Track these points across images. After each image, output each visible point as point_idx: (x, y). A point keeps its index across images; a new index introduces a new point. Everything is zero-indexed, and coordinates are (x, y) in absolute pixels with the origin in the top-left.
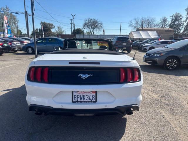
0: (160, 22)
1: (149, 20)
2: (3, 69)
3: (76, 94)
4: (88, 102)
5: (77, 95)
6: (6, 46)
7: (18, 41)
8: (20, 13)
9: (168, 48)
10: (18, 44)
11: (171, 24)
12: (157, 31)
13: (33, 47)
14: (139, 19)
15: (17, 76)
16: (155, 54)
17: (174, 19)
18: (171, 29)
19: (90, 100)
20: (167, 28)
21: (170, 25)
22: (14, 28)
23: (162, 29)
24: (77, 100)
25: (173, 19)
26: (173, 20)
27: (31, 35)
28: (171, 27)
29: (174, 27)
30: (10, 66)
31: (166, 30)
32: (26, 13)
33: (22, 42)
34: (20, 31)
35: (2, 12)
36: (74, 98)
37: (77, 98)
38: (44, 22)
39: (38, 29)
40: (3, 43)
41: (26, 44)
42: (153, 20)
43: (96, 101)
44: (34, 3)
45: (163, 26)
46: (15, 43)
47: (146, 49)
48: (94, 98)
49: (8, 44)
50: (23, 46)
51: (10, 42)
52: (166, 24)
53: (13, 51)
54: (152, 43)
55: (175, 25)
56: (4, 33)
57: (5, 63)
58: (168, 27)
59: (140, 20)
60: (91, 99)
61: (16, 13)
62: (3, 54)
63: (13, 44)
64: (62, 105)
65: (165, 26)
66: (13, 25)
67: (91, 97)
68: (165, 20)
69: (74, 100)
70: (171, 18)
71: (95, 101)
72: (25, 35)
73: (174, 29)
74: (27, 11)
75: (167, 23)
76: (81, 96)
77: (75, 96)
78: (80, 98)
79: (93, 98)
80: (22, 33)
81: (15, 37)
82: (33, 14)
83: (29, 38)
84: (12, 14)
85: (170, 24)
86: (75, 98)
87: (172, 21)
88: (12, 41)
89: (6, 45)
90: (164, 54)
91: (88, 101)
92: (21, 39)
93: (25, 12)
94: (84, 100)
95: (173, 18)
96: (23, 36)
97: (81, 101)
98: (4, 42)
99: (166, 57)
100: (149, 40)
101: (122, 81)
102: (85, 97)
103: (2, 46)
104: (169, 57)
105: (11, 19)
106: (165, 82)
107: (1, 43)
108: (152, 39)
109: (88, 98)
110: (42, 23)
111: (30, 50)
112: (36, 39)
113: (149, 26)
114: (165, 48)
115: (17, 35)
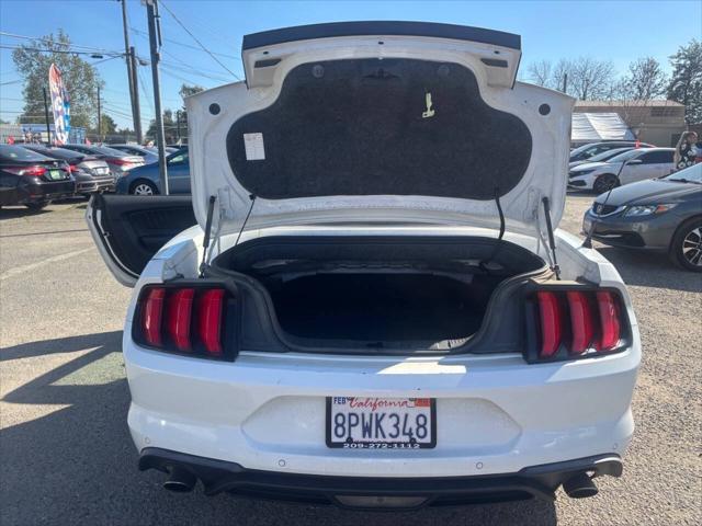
0: (631, 76)
1: (588, 71)
2: (45, 267)
3: (346, 409)
4: (399, 444)
5: (350, 415)
6: (59, 177)
7: (101, 158)
8: (109, 55)
9: (684, 181)
10: (101, 171)
11: (673, 85)
12: (622, 111)
13: (156, 180)
14: (549, 67)
15: (96, 298)
16: (634, 208)
17: (684, 66)
18: (677, 105)
19: (406, 439)
20: (660, 100)
21: (669, 89)
22: (88, 110)
23: (641, 103)
24: (346, 436)
25: (680, 67)
26: (682, 72)
27: (148, 133)
28: (673, 97)
29: (687, 97)
30: (71, 254)
31: (654, 108)
32: (130, 54)
33: (115, 163)
34: (110, 121)
35: (44, 54)
36: (333, 425)
37: (346, 425)
38: (192, 86)
39: (174, 111)
40: (47, 167)
41: (130, 171)
42: (602, 73)
43: (433, 444)
44: (157, 16)
45: (641, 90)
46: (90, 165)
47: (582, 183)
48: (423, 426)
49: (65, 170)
50: (119, 175)
51: (71, 164)
52: (652, 86)
53: (83, 194)
54: (604, 160)
55: (687, 87)
56: (51, 129)
57: (54, 241)
58: (664, 97)
59: (552, 72)
60: (410, 434)
61: (94, 57)
62: (45, 209)
63: (81, 171)
64: (283, 456)
65: (649, 94)
66: (82, 99)
67: (412, 424)
68: (650, 70)
69: (337, 436)
70: (675, 61)
71: (428, 440)
72: (125, 133)
73: (685, 102)
74: (132, 48)
75: (657, 82)
76: (367, 419)
77: (340, 420)
78: (360, 427)
79: (419, 426)
80: (115, 126)
81: (89, 145)
82: (155, 58)
83: (141, 148)
84: (79, 60)
85: (668, 84)
86: (338, 425)
87: (675, 73)
88: (81, 159)
89: (55, 175)
90: (672, 206)
91: (397, 440)
92: (113, 153)
93: (127, 50)
94: (380, 439)
95: (682, 62)
96: (117, 139)
97: (367, 439)
98: (51, 163)
99: (682, 220)
100: (591, 148)
101: (548, 348)
102: (383, 424)
103: (43, 178)
104: (692, 217)
105: (75, 77)
106: (688, 323)
107: (37, 169)
108: (606, 145)
109: (396, 426)
110: (185, 89)
111: (144, 192)
112: (165, 148)
113: (589, 95)
114: (672, 180)
115: (98, 131)
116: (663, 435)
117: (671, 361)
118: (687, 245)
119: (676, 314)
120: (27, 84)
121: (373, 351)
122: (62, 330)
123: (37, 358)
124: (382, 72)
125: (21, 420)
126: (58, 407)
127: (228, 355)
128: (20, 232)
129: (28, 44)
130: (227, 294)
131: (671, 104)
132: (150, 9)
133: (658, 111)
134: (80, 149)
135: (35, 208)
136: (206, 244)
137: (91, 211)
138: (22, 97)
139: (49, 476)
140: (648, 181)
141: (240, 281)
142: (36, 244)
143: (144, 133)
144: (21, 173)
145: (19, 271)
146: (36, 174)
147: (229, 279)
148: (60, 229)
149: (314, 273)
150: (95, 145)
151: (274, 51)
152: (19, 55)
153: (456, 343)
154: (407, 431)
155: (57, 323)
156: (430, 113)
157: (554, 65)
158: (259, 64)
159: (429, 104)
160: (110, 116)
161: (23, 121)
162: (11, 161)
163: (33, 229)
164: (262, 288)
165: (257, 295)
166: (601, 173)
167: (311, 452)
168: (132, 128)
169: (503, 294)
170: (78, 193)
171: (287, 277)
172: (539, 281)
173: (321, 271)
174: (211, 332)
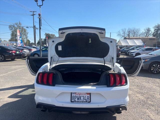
0: (144, 31)
1: (135, 30)
2: (15, 72)
3: (74, 95)
4: (84, 102)
5: (75, 96)
7: (27, 49)
8: (30, 27)
9: (152, 55)
10: (27, 52)
11: (154, 33)
12: (143, 39)
13: (39, 54)
15: (26, 78)
17: (156, 29)
18: (155, 38)
20: (151, 37)
22: (24, 38)
23: (146, 37)
24: (74, 100)
25: (155, 29)
28: (154, 36)
29: (157, 36)
30: (21, 69)
31: (150, 38)
32: (34, 27)
33: (30, 50)
34: (29, 41)
35: (15, 27)
36: (72, 98)
37: (74, 98)
38: (47, 33)
39: (43, 39)
41: (34, 52)
42: (138, 30)
44: (41, 20)
45: (147, 35)
46: (25, 50)
47: (133, 55)
49: (20, 52)
50: (31, 53)
51: (21, 50)
52: (149, 34)
54: (138, 50)
55: (157, 34)
56: (17, 42)
57: (17, 67)
59: (127, 31)
60: (86, 100)
61: (27, 27)
62: (15, 60)
63: (23, 52)
64: (63, 104)
66: (23, 36)
67: (86, 98)
68: (149, 30)
70: (154, 28)
71: (89, 101)
72: (32, 43)
73: (157, 37)
74: (35, 26)
75: (150, 33)
76: (78, 97)
77: (73, 97)
78: (77, 98)
79: (88, 98)
80: (30, 42)
81: (25, 46)
82: (40, 28)
83: (36, 47)
84: (23, 28)
85: (153, 33)
87: (154, 31)
88: (23, 49)
89: (18, 52)
90: (148, 60)
91: (84, 101)
92: (30, 48)
93: (34, 26)
94: (81, 101)
95: (156, 28)
96: (31, 45)
97: (78, 101)
98: (17, 50)
99: (151, 63)
100: (135, 47)
101: (111, 85)
102: (81, 98)
103: (15, 53)
104: (153, 62)
105: (22, 31)
106: (151, 84)
107: (14, 51)
108: (138, 47)
109: (83, 98)
110: (46, 34)
111: (36, 56)
112: (41, 47)
113: (135, 35)
114: (149, 54)
115: (26, 43)
116: (141, 105)
117: (145, 92)
118: (152, 68)
119: (148, 82)
120: (11, 33)
121: (80, 85)
122: (19, 84)
123: (14, 90)
124: (82, 34)
125: (12, 101)
126: (19, 99)
127: (53, 85)
128: (10, 65)
129: (12, 24)
130: (54, 74)
131: (153, 37)
132: (40, 19)
133: (151, 39)
134: (23, 47)
135: (13, 60)
136: (50, 65)
137: (27, 60)
138: (10, 36)
139: (18, 111)
140: (144, 54)
141: (56, 72)
142: (14, 67)
143: (36, 43)
144: (11, 52)
145: (10, 73)
146: (14, 53)
147: (54, 72)
148: (18, 64)
149: (70, 72)
150: (26, 46)
151: (64, 31)
152: (10, 27)
153: (95, 84)
154: (85, 99)
155: (18, 83)
156: (90, 42)
157: (127, 29)
158: (61, 33)
159: (90, 40)
160: (29, 40)
161: (10, 41)
162: (9, 50)
163: (12, 64)
164: (60, 73)
165: (59, 74)
166: (137, 53)
167: (68, 103)
168: (34, 42)
169: (104, 74)
170: (22, 56)
171: (65, 72)
172: (110, 72)
173: (72, 71)
174: (50, 81)
